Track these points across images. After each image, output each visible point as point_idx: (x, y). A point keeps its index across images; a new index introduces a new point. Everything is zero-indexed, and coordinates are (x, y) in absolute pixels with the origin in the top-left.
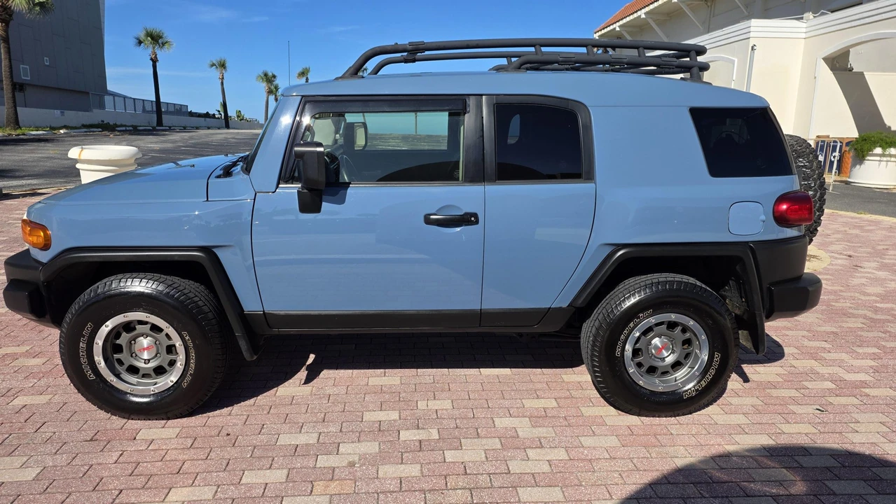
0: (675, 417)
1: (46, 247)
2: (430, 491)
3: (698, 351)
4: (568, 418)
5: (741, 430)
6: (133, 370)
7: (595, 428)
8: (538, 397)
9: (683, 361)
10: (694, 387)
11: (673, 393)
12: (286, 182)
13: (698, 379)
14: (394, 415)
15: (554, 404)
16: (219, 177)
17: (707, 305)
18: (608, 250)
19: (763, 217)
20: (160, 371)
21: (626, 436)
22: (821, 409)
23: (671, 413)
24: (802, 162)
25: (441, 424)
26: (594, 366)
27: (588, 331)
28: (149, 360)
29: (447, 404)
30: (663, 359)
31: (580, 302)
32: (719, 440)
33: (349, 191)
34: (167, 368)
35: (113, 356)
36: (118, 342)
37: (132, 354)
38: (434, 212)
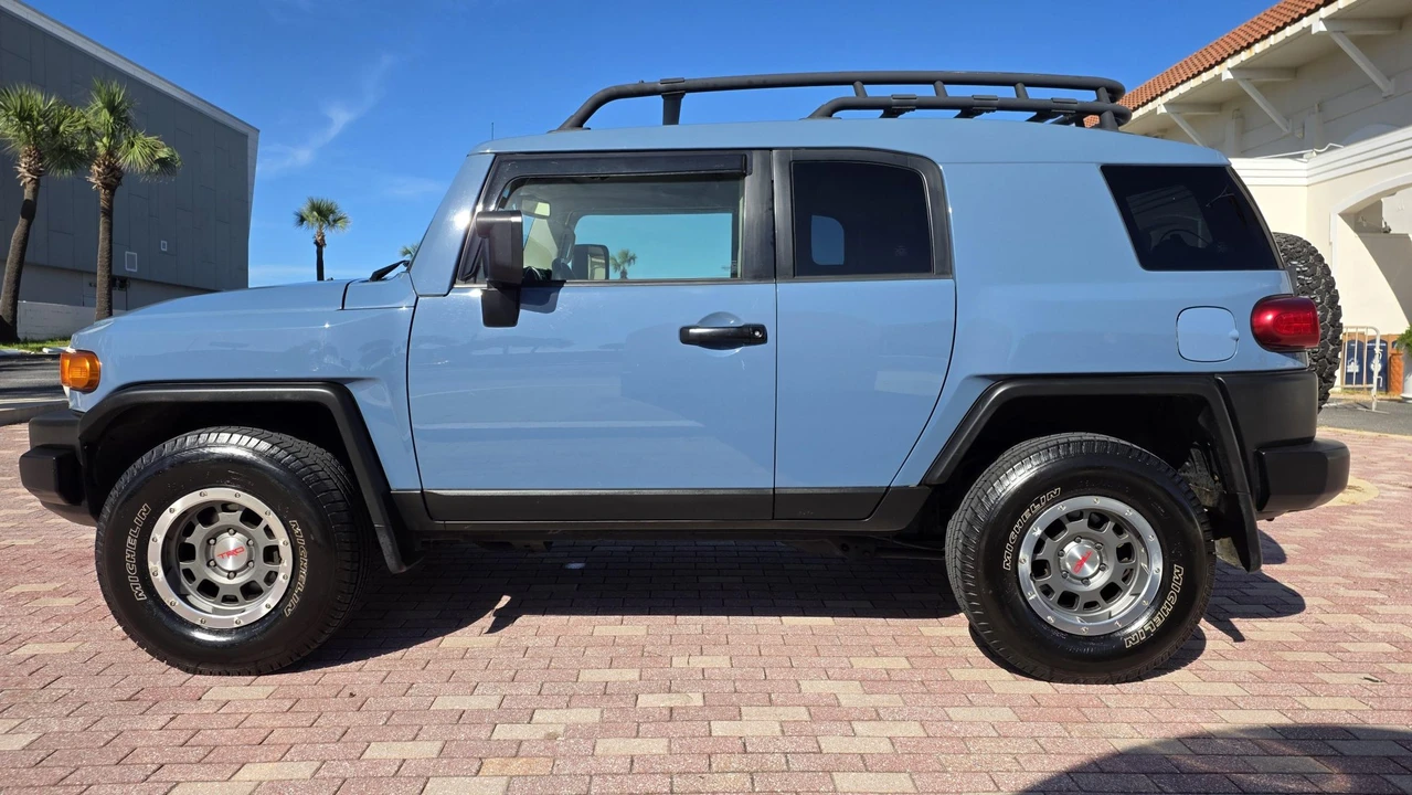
0: (1114, 683)
1: (90, 386)
2: (681, 773)
3: (1144, 565)
4: (927, 683)
5: (1231, 703)
6: (209, 589)
7: (973, 697)
8: (877, 655)
9: (1120, 584)
10: (1142, 627)
11: (1107, 637)
12: (466, 280)
13: (1149, 613)
15: (904, 664)
17: (1157, 486)
18: (983, 386)
19: (1234, 334)
20: (251, 591)
21: (1025, 707)
22: (1372, 678)
23: (1107, 676)
24: (1297, 266)
25: (709, 686)
26: (968, 589)
27: (956, 529)
28: (235, 573)
29: (723, 662)
30: (1086, 581)
31: (939, 475)
32: (1191, 716)
34: (263, 585)
35: (178, 565)
36: (188, 540)
37: (210, 562)
38: (695, 323)
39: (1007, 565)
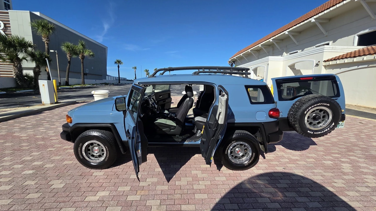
1: (71, 122)
2: (169, 194)
3: (249, 152)
5: (261, 175)
6: (93, 156)
7: (220, 174)
8: (205, 164)
9: (244, 155)
10: (248, 162)
11: (242, 164)
13: (249, 160)
17: (251, 139)
19: (266, 116)
20: (100, 156)
21: (228, 177)
22: (284, 168)
23: (242, 170)
28: (97, 153)
30: (239, 154)
34: (102, 155)
35: (88, 152)
36: (89, 148)
37: (93, 151)
39: (226, 153)
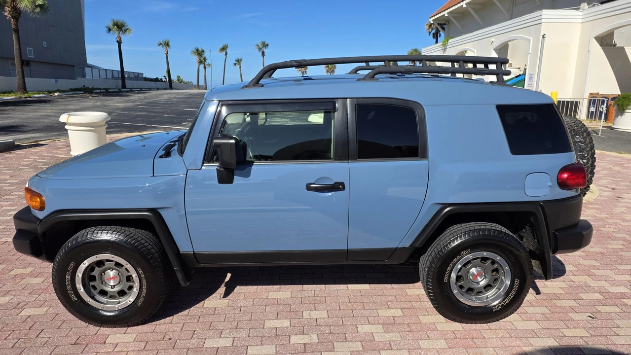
0: (487, 323)
1: (42, 208)
3: (503, 278)
4: (410, 325)
5: (534, 334)
6: (104, 293)
7: (429, 333)
8: (389, 308)
9: (492, 284)
10: (500, 303)
11: (485, 307)
12: (209, 162)
13: (503, 297)
14: (286, 323)
15: (400, 313)
16: (161, 157)
17: (510, 245)
18: (438, 207)
19: (550, 184)
20: (122, 293)
21: (452, 340)
22: (592, 316)
23: (484, 321)
24: (578, 138)
25: (320, 330)
26: (429, 289)
27: (424, 262)
28: (114, 286)
29: (324, 314)
30: (478, 283)
31: (418, 244)
32: (518, 342)
33: (253, 167)
34: (127, 291)
35: (89, 284)
36: (93, 274)
37: (103, 282)
38: (313, 182)
39: (446, 280)
